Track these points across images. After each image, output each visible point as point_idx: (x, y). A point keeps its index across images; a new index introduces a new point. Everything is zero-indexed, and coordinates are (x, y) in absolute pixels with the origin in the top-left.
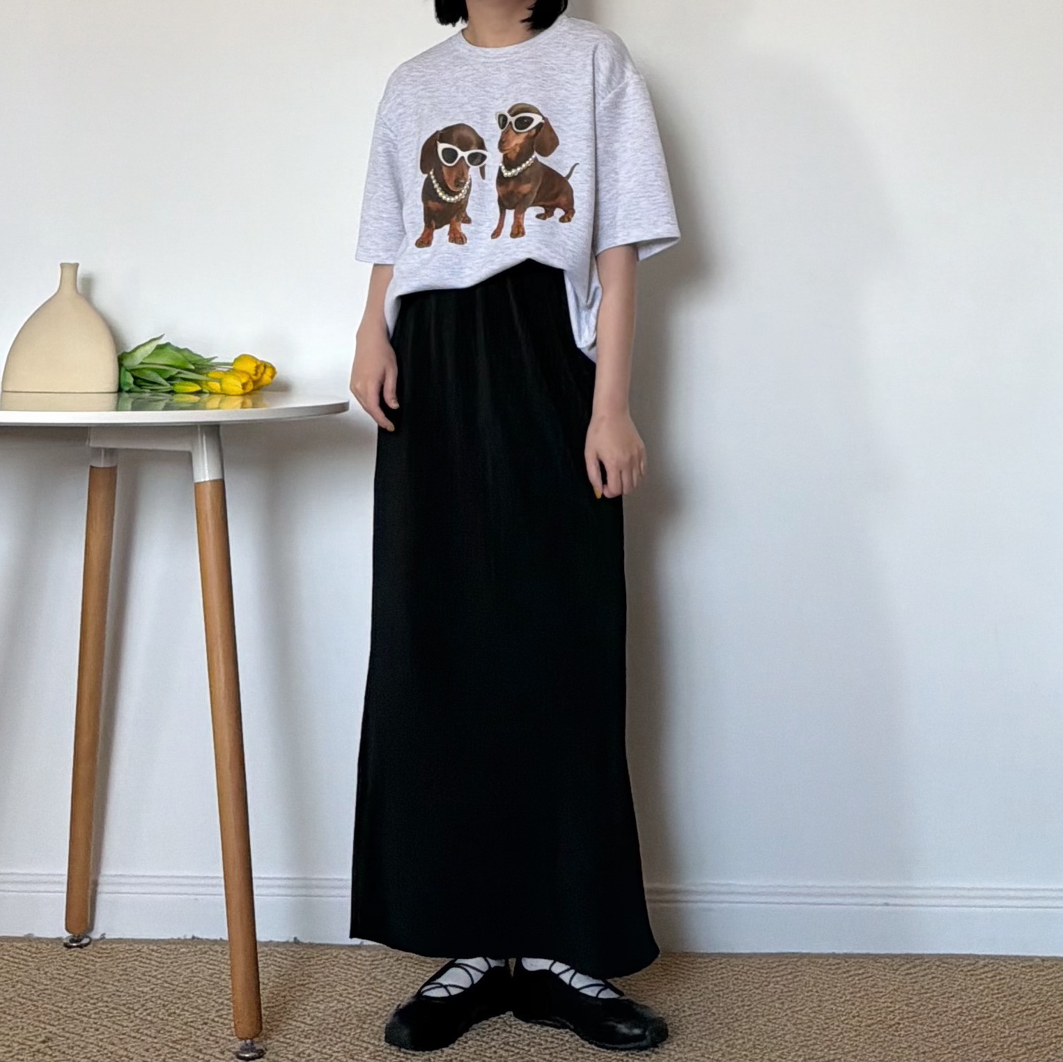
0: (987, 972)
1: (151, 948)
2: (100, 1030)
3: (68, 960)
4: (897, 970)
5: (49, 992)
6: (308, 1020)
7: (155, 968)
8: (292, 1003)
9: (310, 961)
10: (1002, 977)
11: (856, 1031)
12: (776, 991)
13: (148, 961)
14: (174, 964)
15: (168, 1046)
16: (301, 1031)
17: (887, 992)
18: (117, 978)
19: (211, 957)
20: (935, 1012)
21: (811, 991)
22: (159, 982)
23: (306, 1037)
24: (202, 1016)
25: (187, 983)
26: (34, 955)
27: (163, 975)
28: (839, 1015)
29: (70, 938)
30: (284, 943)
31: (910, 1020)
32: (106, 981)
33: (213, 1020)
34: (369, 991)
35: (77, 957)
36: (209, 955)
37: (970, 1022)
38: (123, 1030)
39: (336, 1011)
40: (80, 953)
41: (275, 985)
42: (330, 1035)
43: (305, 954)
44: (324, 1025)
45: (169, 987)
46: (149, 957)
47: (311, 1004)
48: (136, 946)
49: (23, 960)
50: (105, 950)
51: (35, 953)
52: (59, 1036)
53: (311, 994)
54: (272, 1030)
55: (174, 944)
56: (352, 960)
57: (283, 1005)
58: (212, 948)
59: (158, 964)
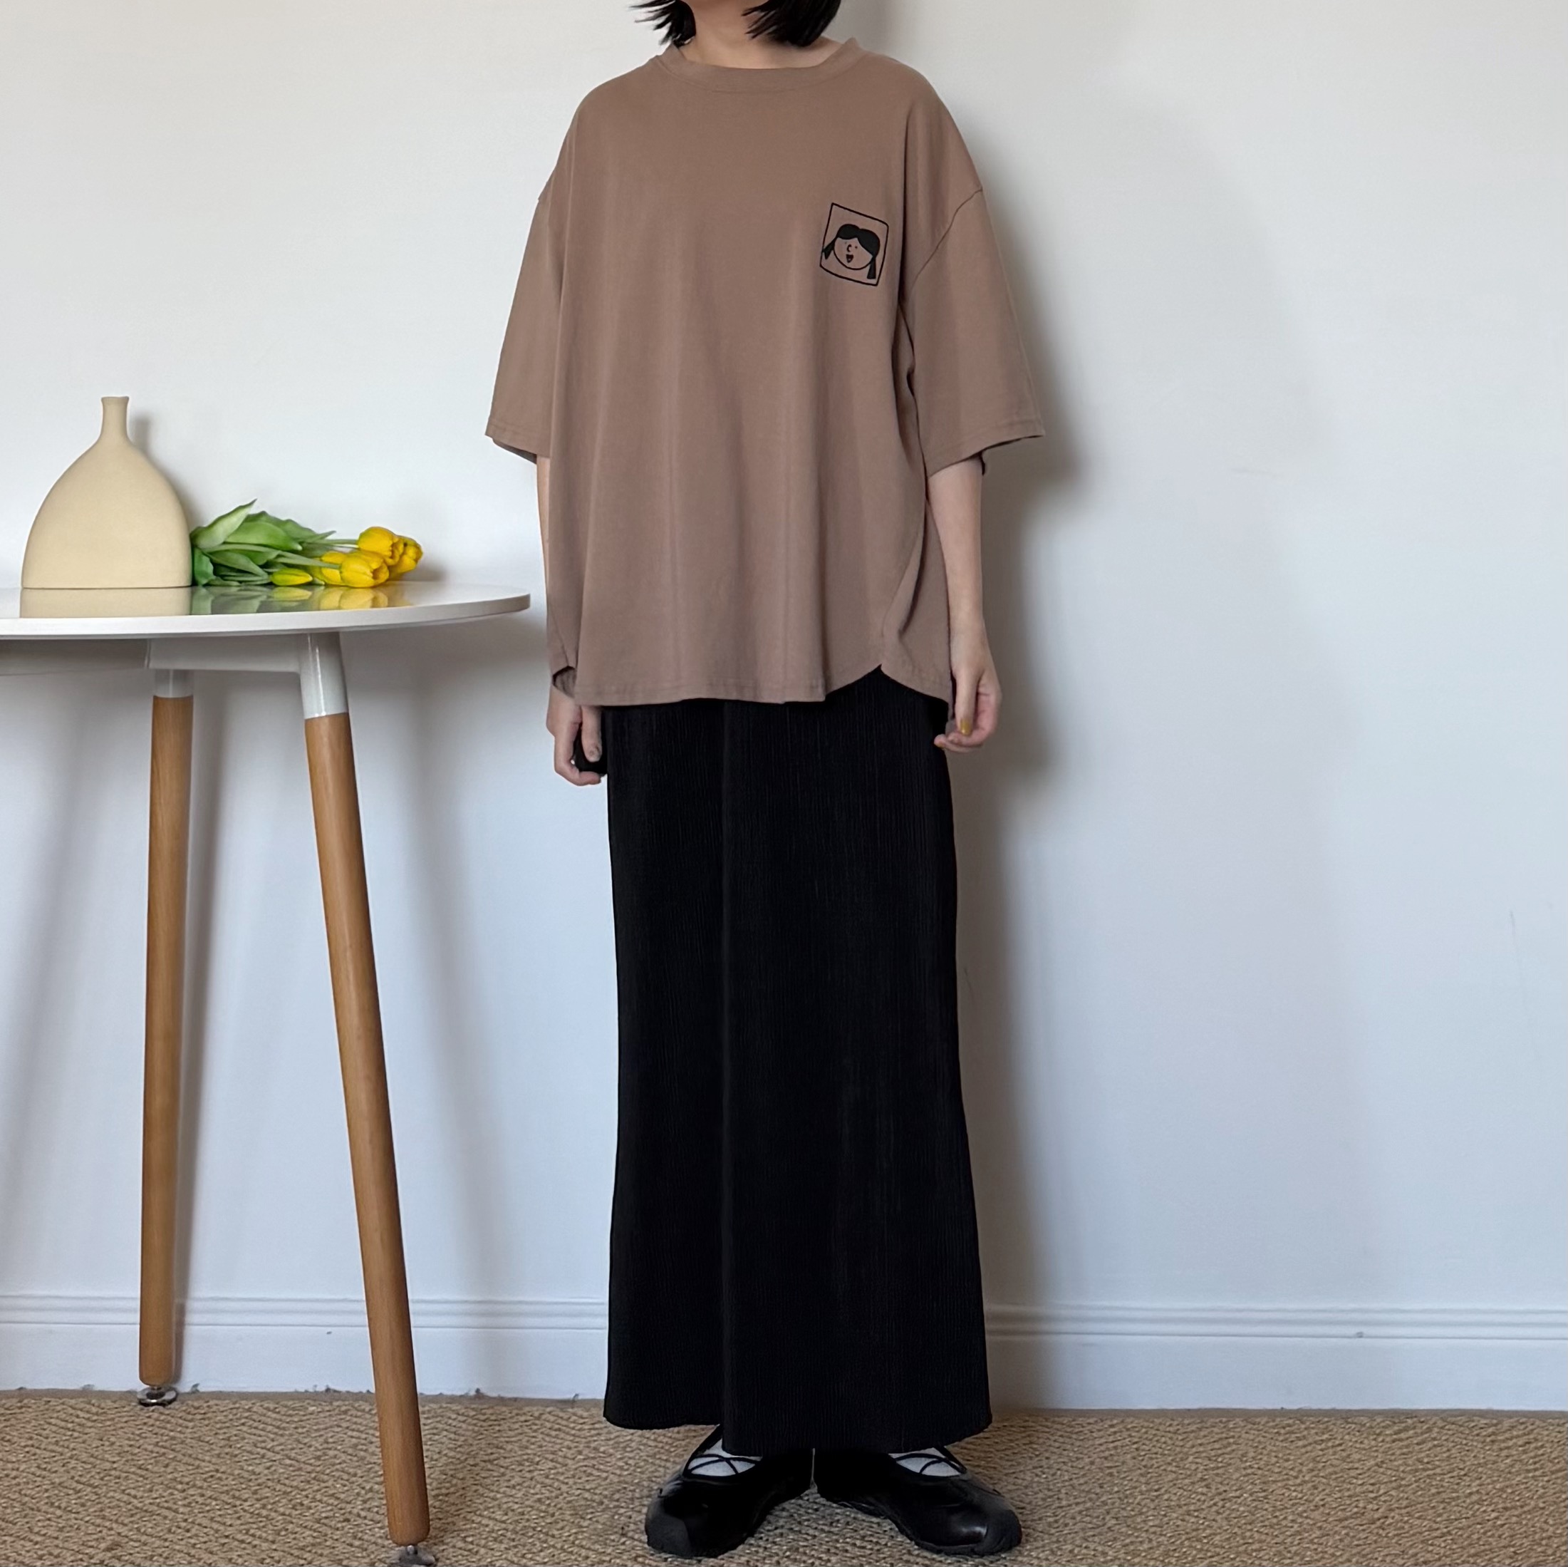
0: (1517, 1437)
1: (266, 1405)
2: (194, 1531)
3: (145, 1424)
4: (1379, 1435)
5: (117, 1473)
6: (499, 1515)
7: (272, 1436)
8: (475, 1488)
9: (499, 1425)
10: (1540, 1444)
11: (1320, 1528)
12: (1197, 1468)
13: (261, 1426)
14: (300, 1430)
15: (292, 1554)
16: (489, 1532)
17: (1366, 1468)
18: (217, 1452)
19: (355, 1420)
20: (1439, 1499)
21: (1251, 1467)
22: (278, 1457)
23: (495, 1540)
24: (341, 1509)
25: (318, 1458)
26: (95, 1418)
27: (282, 1447)
28: (1293, 1505)
29: (147, 1392)
30: (461, 1396)
31: (1404, 1511)
32: (200, 1456)
33: (359, 1515)
34: (589, 1470)
35: (157, 1420)
36: (351, 1415)
37: (1494, 1515)
38: (226, 1530)
39: (539, 1500)
40: (162, 1413)
41: (450, 1460)
42: (531, 1537)
43: (492, 1414)
44: (524, 1523)
45: (291, 1466)
46: (263, 1418)
47: (502, 1490)
48: (243, 1402)
49: (79, 1425)
50: (198, 1408)
51: (97, 1414)
52: (132, 1540)
53: (503, 1475)
54: (445, 1531)
55: (299, 1399)
56: (564, 1423)
57: (461, 1492)
58: (356, 1405)
59: (276, 1430)
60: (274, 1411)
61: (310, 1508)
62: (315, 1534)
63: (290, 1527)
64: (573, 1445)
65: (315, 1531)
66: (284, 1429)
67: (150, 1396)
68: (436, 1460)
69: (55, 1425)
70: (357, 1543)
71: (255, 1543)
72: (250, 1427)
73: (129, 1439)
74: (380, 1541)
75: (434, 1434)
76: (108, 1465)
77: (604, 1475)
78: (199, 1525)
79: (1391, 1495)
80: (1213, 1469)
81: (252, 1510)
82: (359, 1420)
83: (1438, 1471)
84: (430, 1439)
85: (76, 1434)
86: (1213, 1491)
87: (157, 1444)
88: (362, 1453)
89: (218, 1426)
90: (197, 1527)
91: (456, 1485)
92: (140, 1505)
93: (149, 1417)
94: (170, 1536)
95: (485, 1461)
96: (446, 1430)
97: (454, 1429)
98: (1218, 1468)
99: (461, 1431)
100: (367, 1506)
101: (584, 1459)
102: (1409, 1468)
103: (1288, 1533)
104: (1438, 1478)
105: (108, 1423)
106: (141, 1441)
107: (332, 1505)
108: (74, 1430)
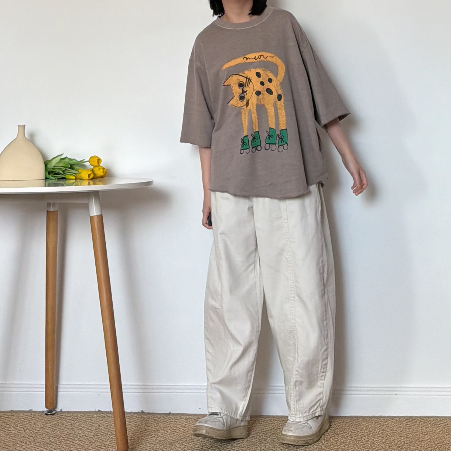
1: (82, 415)
3: (47, 420)
4: (402, 423)
5: (40, 433)
8: (141, 437)
9: (148, 420)
12: (349, 432)
13: (80, 421)
14: (91, 422)
16: (146, 450)
17: (398, 432)
18: (68, 428)
20: (419, 441)
21: (364, 432)
22: (85, 429)
24: (103, 443)
26: (33, 418)
27: (86, 426)
29: (47, 411)
30: (137, 413)
32: (63, 429)
33: (108, 445)
34: (174, 433)
35: (51, 419)
36: (106, 418)
39: (160, 441)
40: (52, 417)
41: (134, 430)
43: (146, 417)
45: (89, 431)
46: (81, 419)
47: (149, 438)
48: (75, 414)
49: (28, 420)
55: (91, 413)
56: (167, 420)
57: (138, 439)
58: (107, 415)
59: (85, 422)
60: (84, 416)
61: (94, 443)
63: (89, 448)
64: (169, 426)
66: (87, 421)
67: (49, 412)
68: (131, 430)
69: (22, 420)
72: (77, 421)
73: (43, 424)
75: (130, 423)
76: (37, 431)
79: (405, 440)
81: (78, 443)
82: (108, 419)
83: (419, 433)
84: (129, 424)
86: (353, 438)
87: (51, 425)
88: (109, 428)
89: (68, 421)
90: (62, 448)
91: (136, 437)
92: (46, 442)
93: (48, 418)
95: (144, 430)
96: (133, 422)
97: (135, 422)
98: (355, 432)
99: (137, 422)
100: (110, 442)
101: (172, 430)
102: (410, 432)
105: (37, 420)
106: (47, 425)
107: (101, 442)
108: (27, 422)
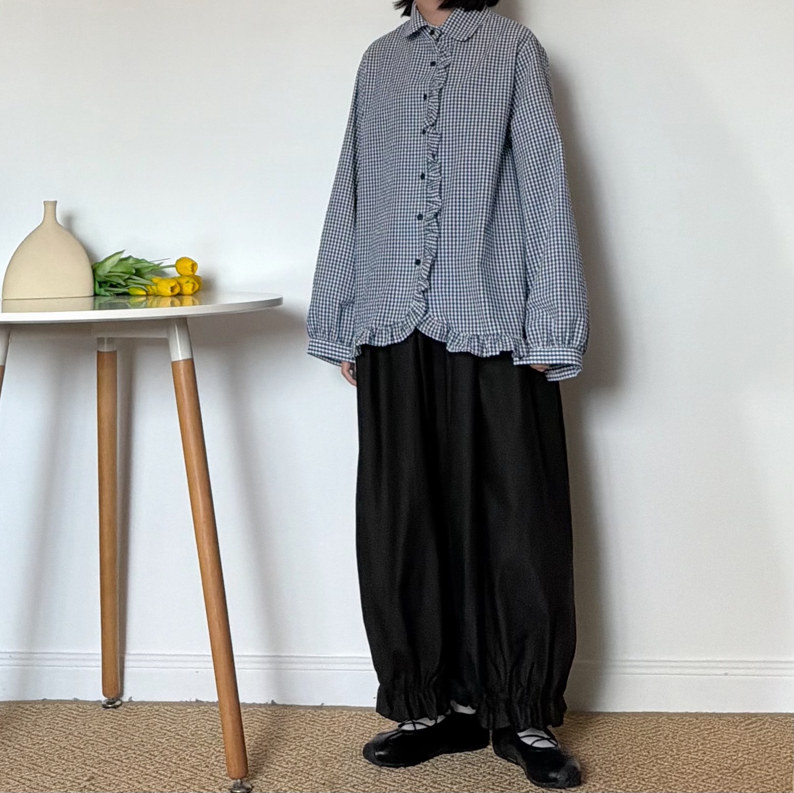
1: (167, 709)
3: (106, 717)
4: (738, 726)
5: (92, 742)
6: (284, 765)
7: (169, 724)
8: (272, 750)
9: (284, 719)
12: (643, 743)
13: (164, 719)
15: (180, 784)
18: (142, 732)
22: (173, 734)
24: (204, 761)
25: (193, 735)
27: (175, 729)
29: (106, 701)
30: (264, 704)
32: (134, 734)
33: (213, 764)
35: (112, 716)
36: (209, 714)
38: (146, 771)
40: (114, 712)
41: (259, 737)
43: (280, 713)
44: (296, 768)
45: (179, 739)
46: (165, 715)
47: (285, 752)
48: (155, 707)
50: (132, 709)
51: (82, 712)
52: (100, 776)
53: (286, 744)
54: (256, 772)
55: (182, 705)
56: (316, 717)
57: (265, 753)
58: (210, 708)
59: (171, 721)
60: (170, 711)
61: (188, 760)
62: (191, 774)
63: (179, 770)
64: (321, 729)
65: (191, 772)
66: (175, 720)
67: (108, 703)
68: (251, 737)
69: (62, 718)
70: (212, 778)
71: (162, 777)
72: (159, 719)
73: (98, 725)
74: (224, 777)
75: (251, 723)
76: (88, 738)
77: (337, 744)
78: (133, 768)
79: (745, 758)
80: (652, 743)
81: (160, 761)
82: (213, 716)
83: (769, 745)
84: (249, 726)
85: (72, 722)
86: (651, 754)
87: (112, 728)
88: (215, 733)
89: (143, 718)
90: (132, 770)
91: (262, 749)
92: (104, 758)
93: (108, 714)
94: (118, 774)
95: (276, 737)
96: (257, 721)
97: (261, 721)
98: (654, 743)
99: (264, 722)
100: (218, 759)
101: (327, 736)
102: (754, 744)
103: (689, 777)
104: (769, 748)
105: (88, 717)
106: (105, 726)
107: (200, 759)
108: (71, 720)
